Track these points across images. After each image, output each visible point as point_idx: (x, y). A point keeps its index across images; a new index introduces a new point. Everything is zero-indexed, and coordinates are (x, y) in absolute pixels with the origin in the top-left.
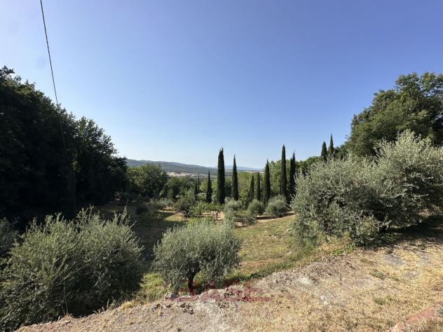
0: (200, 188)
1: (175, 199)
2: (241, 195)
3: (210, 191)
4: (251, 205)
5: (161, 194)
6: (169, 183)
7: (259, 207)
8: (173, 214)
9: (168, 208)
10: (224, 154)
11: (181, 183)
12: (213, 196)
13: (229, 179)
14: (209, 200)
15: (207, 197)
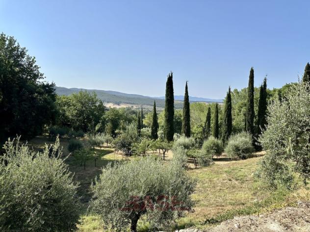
0: (144, 123)
1: (114, 135)
2: (193, 131)
3: (155, 126)
4: (206, 143)
5: (97, 128)
6: (107, 115)
7: (217, 146)
8: (112, 152)
9: (105, 145)
10: (173, 79)
11: (121, 116)
12: (160, 132)
13: (179, 111)
14: (154, 136)
15: (152, 133)
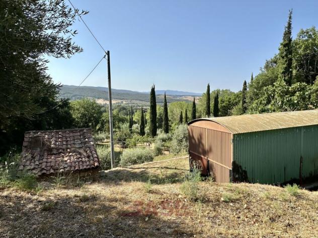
0: (134, 119)
5: (97, 128)
9: (106, 140)
12: (147, 129)
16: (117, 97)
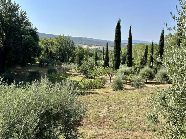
1: (80, 64)
2: (135, 63)
3: (107, 60)
4: (142, 71)
5: (70, 60)
6: (77, 51)
7: (150, 73)
8: (78, 75)
9: (73, 70)
11: (86, 52)
12: (110, 63)
13: (124, 50)
14: (106, 65)
15: (105, 63)
16: (97, 44)
